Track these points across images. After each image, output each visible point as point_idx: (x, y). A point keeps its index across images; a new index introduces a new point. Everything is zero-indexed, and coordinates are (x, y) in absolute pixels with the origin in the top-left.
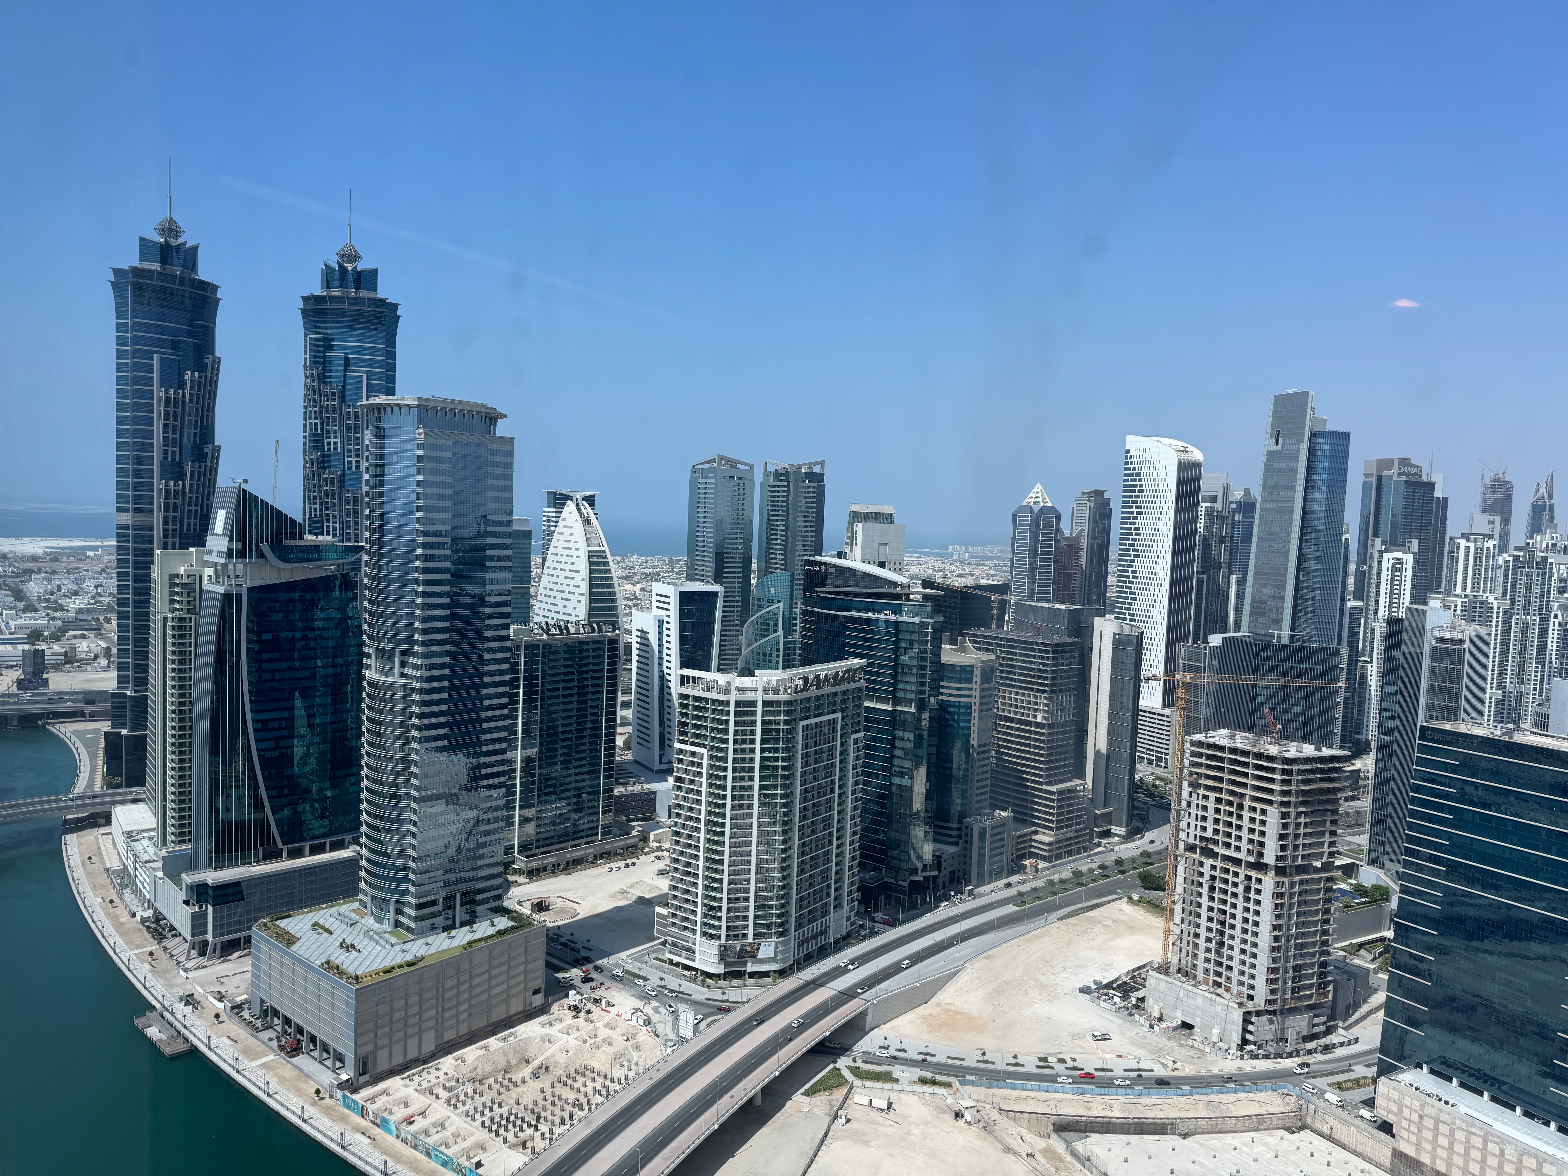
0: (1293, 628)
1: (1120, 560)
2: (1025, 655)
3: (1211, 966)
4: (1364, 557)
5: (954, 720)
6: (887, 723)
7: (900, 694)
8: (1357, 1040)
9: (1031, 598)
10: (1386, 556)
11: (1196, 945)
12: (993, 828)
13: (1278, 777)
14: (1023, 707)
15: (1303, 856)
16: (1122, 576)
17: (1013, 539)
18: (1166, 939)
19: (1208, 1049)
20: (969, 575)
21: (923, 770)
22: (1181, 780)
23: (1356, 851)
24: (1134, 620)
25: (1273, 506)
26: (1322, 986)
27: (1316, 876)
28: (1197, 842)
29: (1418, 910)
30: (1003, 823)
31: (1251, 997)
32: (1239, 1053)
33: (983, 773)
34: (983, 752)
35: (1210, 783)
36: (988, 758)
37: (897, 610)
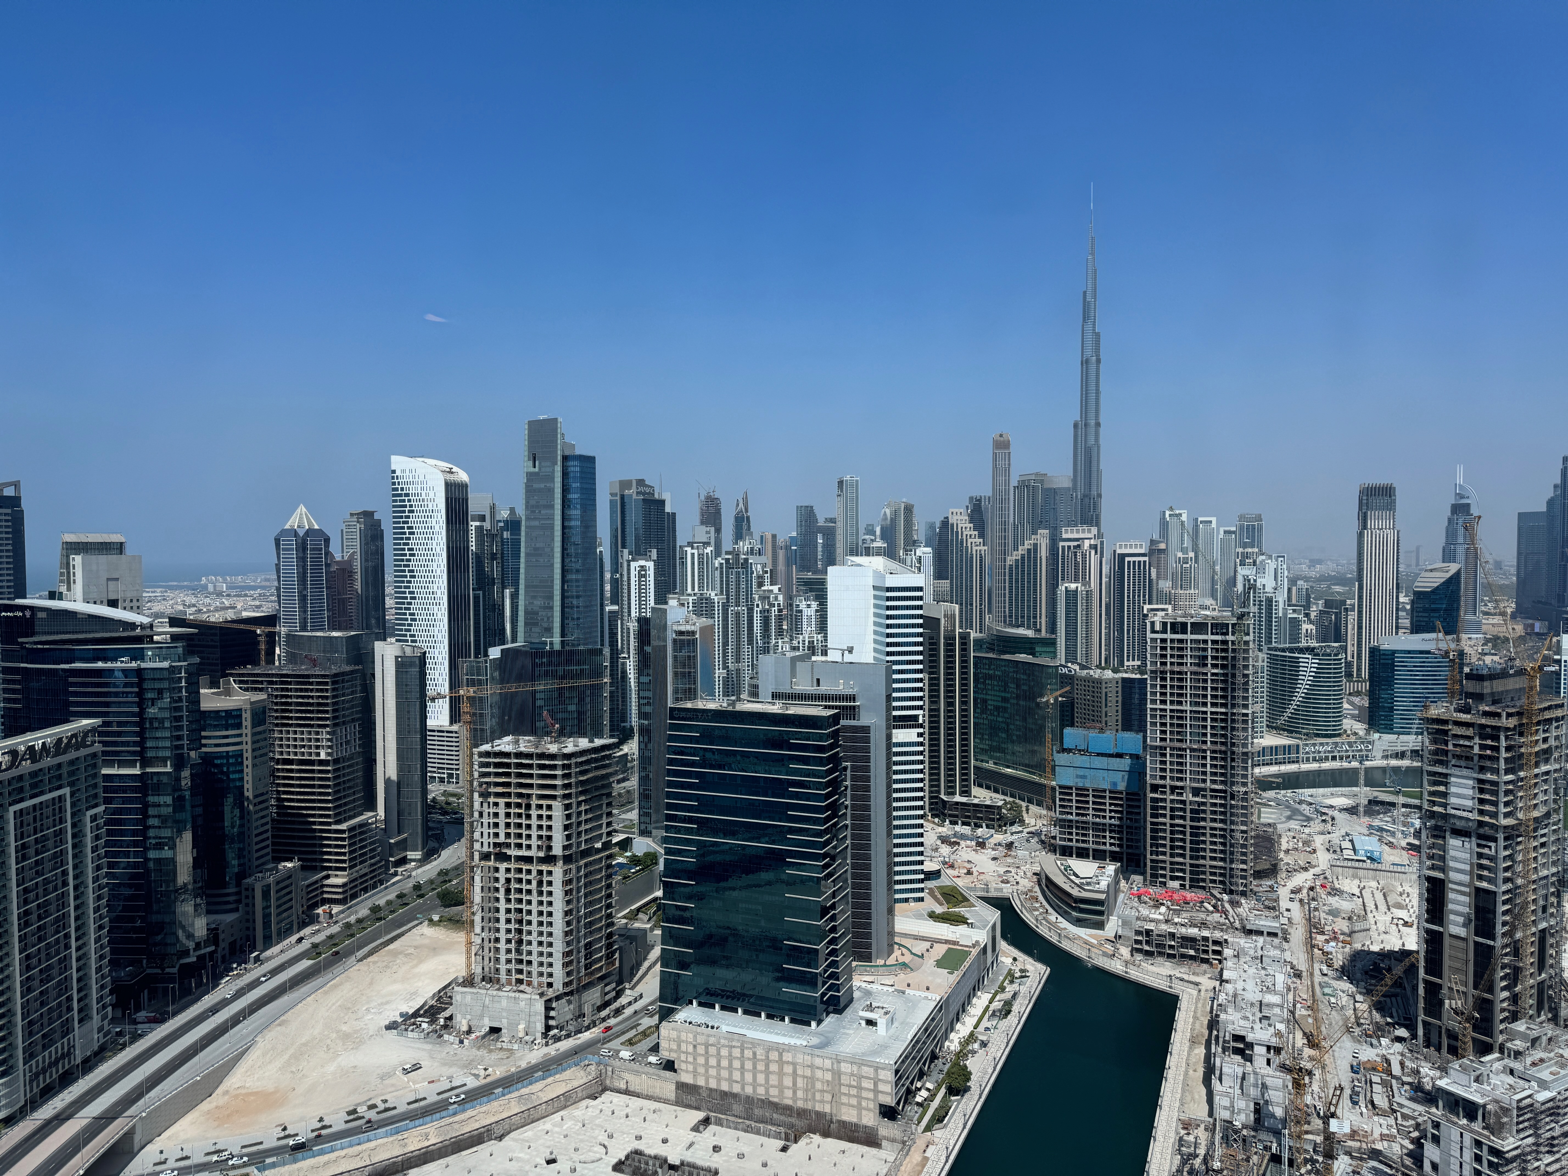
0: (563, 635)
1: (396, 582)
2: (301, 690)
3: (513, 966)
4: (616, 567)
5: (222, 773)
6: (134, 789)
7: (150, 754)
8: (641, 996)
9: (304, 628)
10: (633, 564)
11: (497, 950)
12: (278, 883)
13: (559, 772)
14: (304, 746)
15: (586, 841)
16: (400, 598)
17: (278, 566)
18: (468, 952)
19: (516, 1047)
20: (227, 608)
21: (188, 836)
22: (472, 792)
23: (629, 827)
24: (415, 641)
25: (536, 523)
26: (609, 956)
27: (597, 857)
28: (491, 850)
29: (679, 866)
30: (290, 874)
31: (550, 985)
32: (544, 1041)
33: (263, 825)
34: (260, 803)
35: (500, 790)
36: (267, 808)
37: (138, 655)
